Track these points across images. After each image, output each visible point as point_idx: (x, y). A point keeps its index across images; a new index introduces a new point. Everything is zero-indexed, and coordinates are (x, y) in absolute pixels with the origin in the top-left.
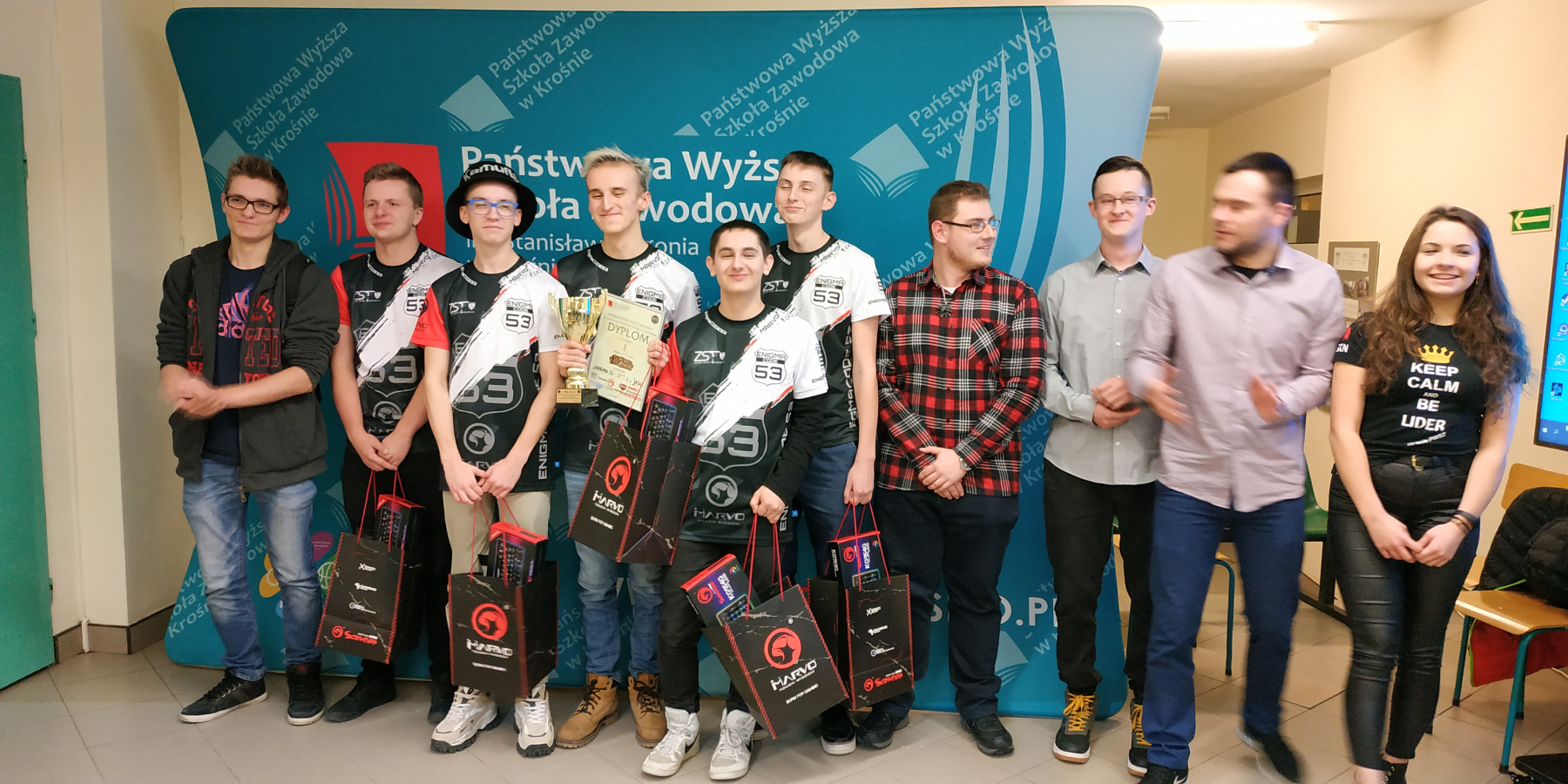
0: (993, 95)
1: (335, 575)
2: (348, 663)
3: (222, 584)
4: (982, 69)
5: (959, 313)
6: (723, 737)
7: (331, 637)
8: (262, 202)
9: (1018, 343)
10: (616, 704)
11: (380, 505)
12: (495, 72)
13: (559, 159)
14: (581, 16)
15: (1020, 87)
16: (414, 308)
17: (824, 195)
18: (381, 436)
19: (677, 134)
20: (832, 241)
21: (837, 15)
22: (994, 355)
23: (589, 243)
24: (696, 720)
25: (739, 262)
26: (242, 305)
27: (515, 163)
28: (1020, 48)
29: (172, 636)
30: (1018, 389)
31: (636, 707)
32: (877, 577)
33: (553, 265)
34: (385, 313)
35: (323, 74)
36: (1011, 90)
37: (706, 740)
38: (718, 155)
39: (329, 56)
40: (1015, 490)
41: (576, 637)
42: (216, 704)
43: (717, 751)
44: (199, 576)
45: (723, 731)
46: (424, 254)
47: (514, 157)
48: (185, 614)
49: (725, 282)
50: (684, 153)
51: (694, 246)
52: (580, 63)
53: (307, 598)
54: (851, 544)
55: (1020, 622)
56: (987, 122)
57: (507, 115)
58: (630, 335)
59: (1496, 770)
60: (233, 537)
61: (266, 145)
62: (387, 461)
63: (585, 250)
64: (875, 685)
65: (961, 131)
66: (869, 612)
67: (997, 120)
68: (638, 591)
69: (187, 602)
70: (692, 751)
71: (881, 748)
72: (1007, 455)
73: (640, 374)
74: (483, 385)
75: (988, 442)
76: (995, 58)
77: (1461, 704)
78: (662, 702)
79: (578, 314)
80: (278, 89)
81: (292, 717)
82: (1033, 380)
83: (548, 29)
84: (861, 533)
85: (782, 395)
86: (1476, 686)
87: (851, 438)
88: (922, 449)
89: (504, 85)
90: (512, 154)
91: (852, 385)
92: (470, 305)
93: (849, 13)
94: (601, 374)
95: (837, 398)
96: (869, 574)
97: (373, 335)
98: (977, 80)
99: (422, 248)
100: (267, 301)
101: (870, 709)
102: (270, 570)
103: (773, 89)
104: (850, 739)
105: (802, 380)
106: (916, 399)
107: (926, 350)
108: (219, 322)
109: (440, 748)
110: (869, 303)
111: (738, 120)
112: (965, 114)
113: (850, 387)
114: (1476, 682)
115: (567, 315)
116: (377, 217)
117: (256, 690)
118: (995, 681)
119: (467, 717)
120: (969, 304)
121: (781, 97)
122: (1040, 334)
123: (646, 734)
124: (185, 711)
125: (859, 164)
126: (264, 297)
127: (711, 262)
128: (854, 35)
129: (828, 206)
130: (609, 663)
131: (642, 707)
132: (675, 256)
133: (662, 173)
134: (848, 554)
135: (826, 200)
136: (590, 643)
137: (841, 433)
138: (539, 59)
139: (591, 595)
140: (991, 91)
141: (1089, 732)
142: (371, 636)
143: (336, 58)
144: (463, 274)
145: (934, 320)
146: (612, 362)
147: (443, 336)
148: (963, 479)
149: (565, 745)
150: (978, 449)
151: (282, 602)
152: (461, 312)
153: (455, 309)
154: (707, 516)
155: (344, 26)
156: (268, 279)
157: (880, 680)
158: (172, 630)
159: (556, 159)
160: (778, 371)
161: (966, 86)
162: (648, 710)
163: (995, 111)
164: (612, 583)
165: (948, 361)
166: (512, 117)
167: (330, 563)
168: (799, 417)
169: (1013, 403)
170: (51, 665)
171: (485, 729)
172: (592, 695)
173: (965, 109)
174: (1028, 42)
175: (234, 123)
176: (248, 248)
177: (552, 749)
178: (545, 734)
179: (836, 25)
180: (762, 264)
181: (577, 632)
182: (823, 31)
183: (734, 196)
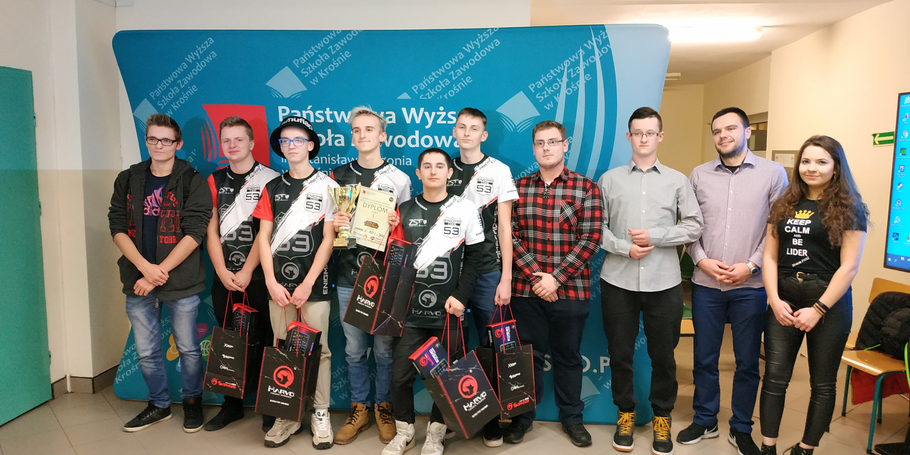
0: (576, 74)
1: (211, 350)
2: (217, 397)
3: (148, 353)
4: (569, 60)
5: (554, 197)
6: (428, 438)
7: (211, 384)
8: (166, 140)
9: (588, 214)
10: (367, 420)
11: (234, 309)
12: (296, 65)
13: (333, 113)
14: (345, 33)
15: (591, 70)
16: (250, 198)
17: (483, 133)
18: (235, 272)
19: (398, 98)
20: (486, 157)
21: (488, 31)
22: (573, 220)
24: (412, 428)
25: (434, 171)
26: (158, 197)
27: (308, 115)
28: (590, 48)
29: (118, 383)
30: (587, 240)
31: (379, 421)
32: (514, 346)
33: (330, 172)
34: (235, 200)
35: (200, 67)
36: (586, 72)
38: (422, 110)
39: (204, 56)
40: (587, 297)
42: (144, 421)
43: (425, 445)
44: (133, 348)
45: (428, 434)
46: (257, 167)
47: (308, 112)
48: (125, 370)
49: (427, 182)
50: (402, 108)
51: (409, 160)
52: (344, 60)
53: (195, 361)
54: (499, 327)
55: (595, 371)
56: (573, 89)
57: (303, 88)
58: (376, 209)
59: (865, 453)
60: (154, 327)
61: (168, 107)
62: (239, 286)
63: (348, 164)
64: (513, 406)
65: (558, 94)
66: (509, 365)
67: (578, 88)
68: (379, 355)
69: (126, 363)
70: (410, 446)
71: (517, 443)
72: (583, 277)
73: (384, 230)
74: (293, 242)
75: (570, 270)
76: (576, 54)
77: (846, 415)
78: (394, 417)
79: (345, 197)
80: (175, 75)
81: (186, 428)
82: (596, 235)
83: (326, 41)
84: (506, 320)
85: (460, 243)
86: (855, 404)
87: (498, 268)
88: (534, 274)
89: (302, 72)
90: (306, 110)
91: (498, 238)
92: (286, 196)
93: (494, 30)
94: (358, 232)
95: (489, 246)
96: (510, 344)
97: (229, 213)
98: (566, 66)
99: (256, 164)
100: (173, 195)
101: (510, 421)
102: (174, 345)
103: (452, 72)
104: (499, 438)
105: (470, 234)
106: (532, 246)
107: (535, 217)
108: (144, 207)
109: (270, 445)
110: (508, 192)
111: (433, 90)
112: (560, 85)
113: (496, 239)
114: (856, 402)
115: (339, 198)
116: (230, 148)
117: (166, 412)
118: (581, 404)
119: (284, 427)
120: (559, 192)
121: (457, 77)
122: (601, 209)
123: (385, 435)
124: (127, 425)
125: (501, 114)
126: (171, 193)
127: (419, 171)
128: (498, 42)
129: (484, 139)
130: (364, 396)
131: (382, 421)
132: (398, 166)
134: (497, 333)
135: (483, 136)
136: (353, 385)
137: (492, 266)
138: (321, 57)
139: (353, 359)
140: (574, 72)
141: (632, 434)
142: (232, 384)
143: (207, 57)
144: (283, 179)
145: (540, 200)
146: (366, 225)
147: (269, 213)
148: (557, 290)
149: (340, 443)
150: (565, 274)
151: (180, 363)
152: (281, 200)
153: (278, 198)
154: (419, 313)
155: (211, 39)
156: (172, 183)
157: (517, 403)
158: (117, 380)
159: (331, 112)
160: (457, 230)
161: (560, 69)
162: (386, 423)
163: (577, 83)
164: (364, 352)
165: (548, 224)
166: (306, 89)
167: (206, 341)
168: (468, 255)
169: (585, 248)
170: (50, 400)
171: (295, 434)
172: (354, 414)
173: (560, 82)
174: (595, 44)
175: (150, 94)
176: (161, 166)
177: (332, 445)
178: (328, 436)
179: (487, 36)
180: (447, 172)
182: (480, 40)
183: (431, 132)
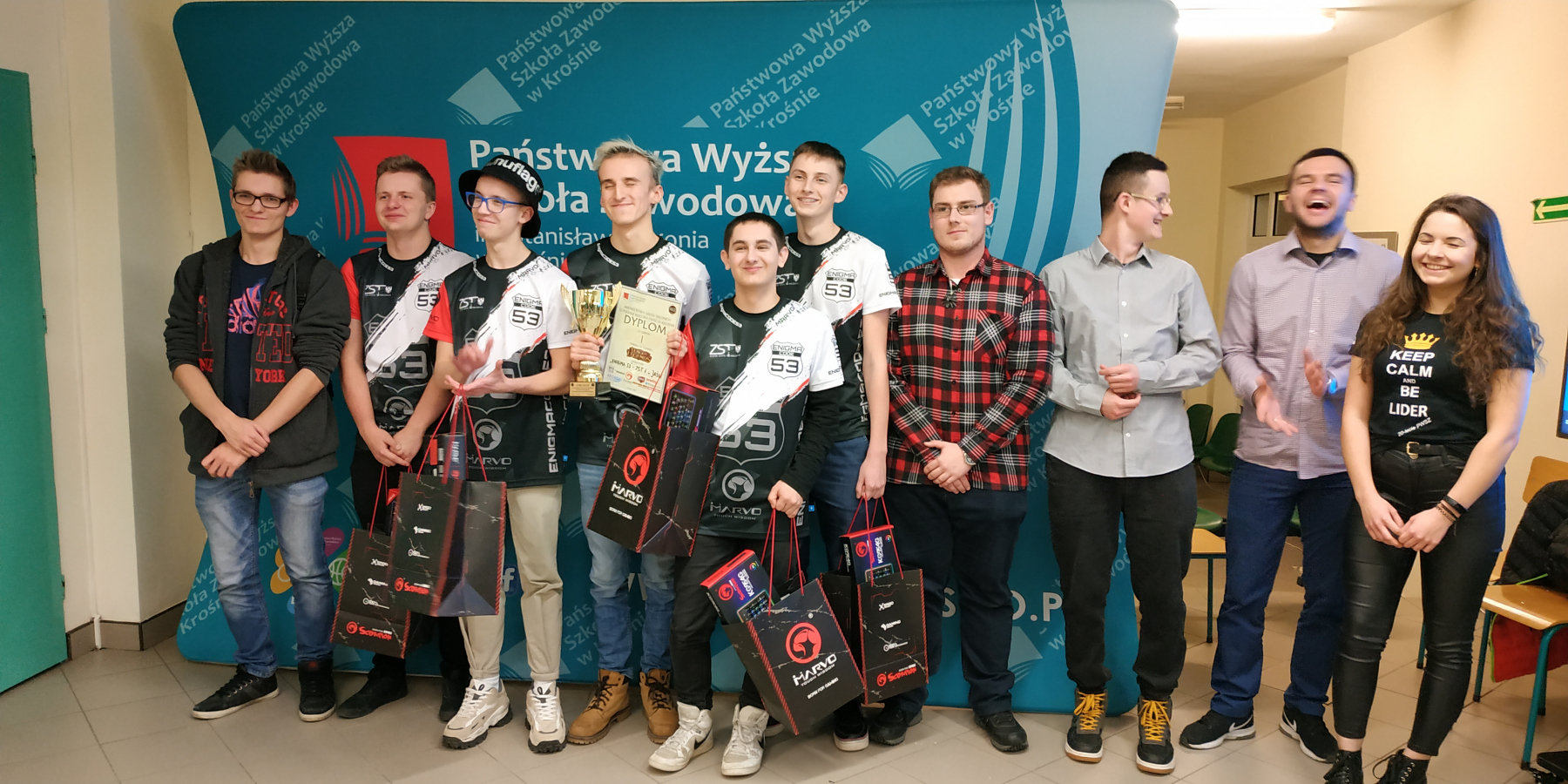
0: (1006, 84)
1: (348, 571)
2: (359, 659)
3: (235, 580)
4: (995, 58)
5: (965, 305)
6: (735, 733)
7: (346, 633)
8: (269, 197)
9: (1025, 336)
10: (627, 701)
12: (503, 65)
13: (568, 152)
14: (590, 7)
15: (1033, 76)
16: (424, 303)
17: (838, 187)
18: (393, 432)
19: (685, 126)
20: (842, 233)
21: (849, 4)
22: (1000, 348)
23: (599, 237)
24: (707, 717)
25: (753, 254)
26: (253, 300)
28: (1033, 37)
29: (184, 632)
30: (1024, 382)
31: (648, 703)
32: (890, 571)
33: (562, 259)
34: (396, 307)
35: (331, 68)
36: (1024, 80)
37: (720, 736)
38: (728, 147)
39: (337, 49)
40: (1023, 485)
41: (587, 633)
42: (228, 700)
43: (730, 747)
44: (211, 572)
45: (735, 727)
46: (435, 249)
47: (523, 150)
48: (196, 610)
49: (739, 274)
50: (693, 145)
51: (704, 239)
52: (588, 55)
53: (319, 595)
54: (864, 539)
55: (1034, 618)
56: (1001, 111)
57: (515, 108)
58: (646, 326)
59: (1518, 767)
60: (245, 533)
61: (274, 140)
62: (400, 456)
63: (595, 243)
64: (888, 680)
65: (974, 121)
66: (881, 607)
67: (1010, 110)
68: (649, 586)
69: (198, 598)
70: (700, 749)
71: (893, 745)
72: (1014, 449)
73: (660, 364)
75: (992, 436)
76: (1008, 47)
77: (1482, 699)
78: (675, 697)
79: (592, 307)
80: (286, 83)
81: (304, 713)
82: (1040, 374)
83: (556, 21)
84: (876, 526)
85: (799, 388)
86: (1497, 682)
87: (862, 432)
88: (927, 444)
89: (512, 78)
90: (520, 147)
91: (863, 378)
92: (479, 301)
93: (860, 2)
94: (617, 367)
95: (850, 393)
96: (882, 569)
97: (384, 329)
98: (989, 69)
99: (433, 243)
100: (279, 297)
101: (882, 706)
102: (282, 566)
103: (783, 79)
104: (862, 736)
105: (818, 372)
106: (923, 392)
107: (930, 340)
108: (229, 318)
109: (452, 744)
110: (880, 296)
111: (748, 111)
112: (978, 105)
113: (861, 380)
114: (1499, 676)
115: (580, 309)
116: (388, 209)
117: (268, 685)
118: (1008, 676)
119: (478, 713)
120: (975, 296)
121: (791, 87)
122: (1049, 327)
123: (657, 729)
124: (198, 707)
125: (871, 156)
126: (276, 293)
127: (726, 255)
128: (865, 25)
129: (840, 199)
130: (622, 658)
131: (654, 703)
132: (685, 249)
133: (671, 165)
134: (860, 549)
135: (838, 193)
136: (602, 640)
137: (853, 428)
138: (547, 51)
139: (603, 592)
140: (1004, 80)
141: (1101, 730)
142: (385, 632)
143: (344, 51)
144: (475, 270)
145: (940, 311)
146: (629, 355)
148: (969, 472)
149: (577, 742)
150: (982, 443)
151: (293, 598)
152: (471, 308)
153: (465, 304)
154: (723, 511)
155: (351, 19)
156: (279, 275)
157: (893, 675)
158: (183, 627)
159: (565, 152)
160: (795, 364)
161: (978, 75)
162: (662, 706)
163: (1008, 101)
164: (624, 580)
165: (953, 353)
166: (520, 110)
167: (340, 560)
168: (814, 410)
169: (1019, 397)
170: (64, 662)
171: (497, 725)
172: (604, 691)
173: (978, 99)
174: (1041, 30)
175: (242, 118)
176: (259, 244)
177: (563, 746)
178: (556, 730)
179: (846, 14)
180: (776, 257)
181: (588, 628)
182: (833, 21)
183: (744, 188)
